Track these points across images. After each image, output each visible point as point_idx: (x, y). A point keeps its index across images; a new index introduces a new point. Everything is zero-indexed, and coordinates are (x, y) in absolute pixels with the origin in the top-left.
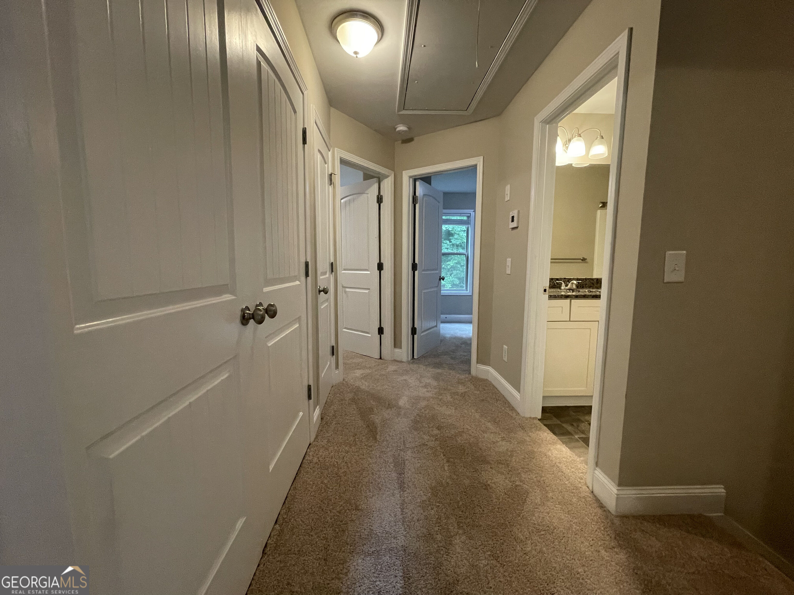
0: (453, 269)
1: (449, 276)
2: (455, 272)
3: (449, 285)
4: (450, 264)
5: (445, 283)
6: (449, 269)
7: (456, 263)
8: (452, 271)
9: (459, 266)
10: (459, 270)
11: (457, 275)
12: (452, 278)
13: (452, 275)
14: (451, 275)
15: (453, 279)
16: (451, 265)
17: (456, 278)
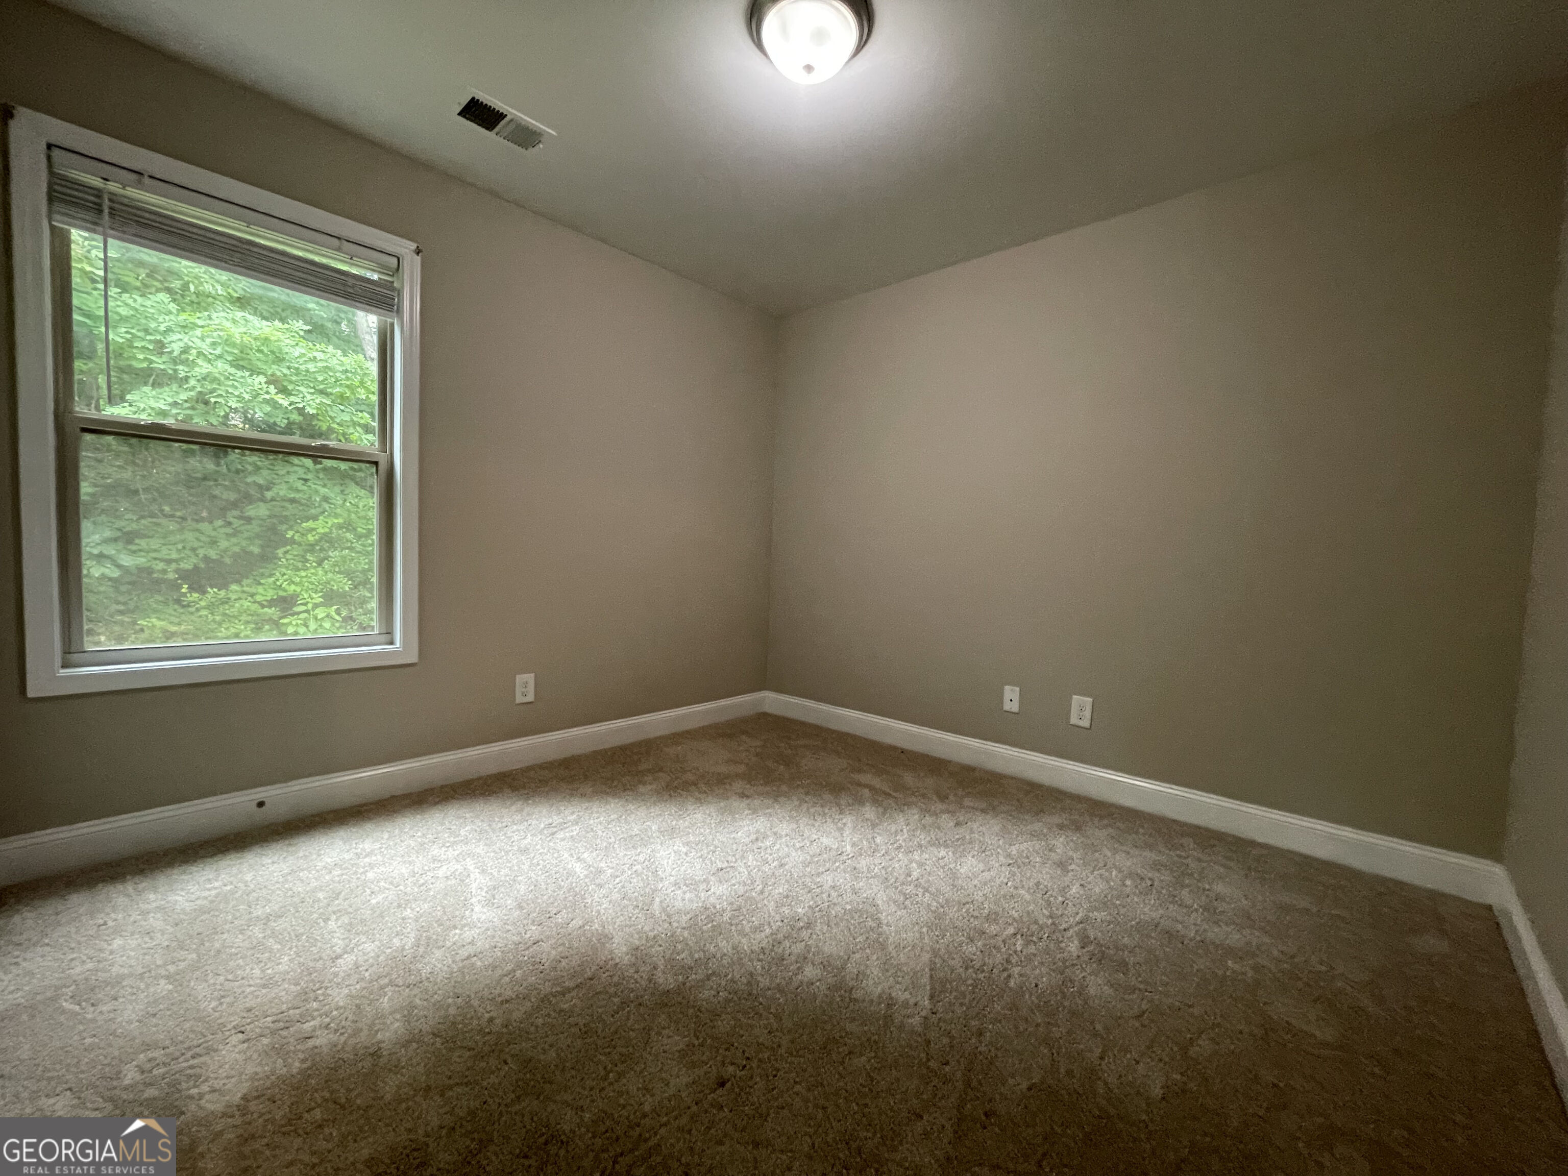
0: (326, 545)
1: (315, 568)
2: (337, 553)
3: (314, 595)
4: (314, 529)
5: (298, 589)
6: (312, 545)
7: (340, 527)
8: (322, 550)
9: (349, 536)
10: (351, 549)
11: (345, 562)
12: (326, 572)
13: (326, 564)
14: (320, 563)
15: (330, 575)
16: (321, 531)
17: (340, 572)
